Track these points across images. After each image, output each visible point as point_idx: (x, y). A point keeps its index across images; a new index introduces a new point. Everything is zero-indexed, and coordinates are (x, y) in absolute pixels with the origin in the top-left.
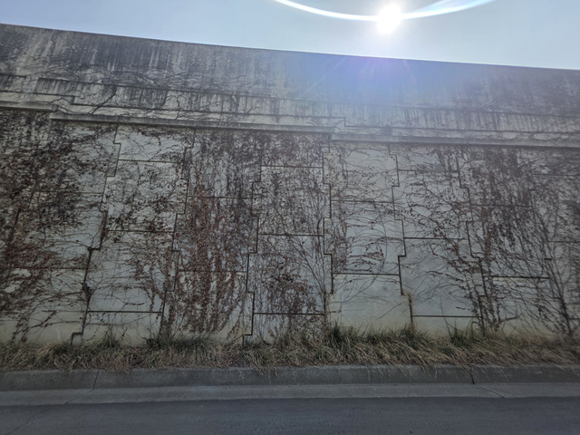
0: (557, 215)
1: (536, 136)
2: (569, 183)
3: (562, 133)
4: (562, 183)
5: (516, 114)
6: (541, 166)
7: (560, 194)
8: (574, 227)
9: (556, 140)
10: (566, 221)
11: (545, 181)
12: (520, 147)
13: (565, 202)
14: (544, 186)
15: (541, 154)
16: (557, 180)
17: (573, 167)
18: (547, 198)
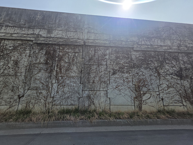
0: (7, 65)
1: (13, 35)
2: (19, 53)
3: (25, 34)
4: (16, 53)
5: (10, 26)
6: (10, 47)
7: (13, 57)
8: (12, 70)
9: (21, 36)
10: (10, 68)
11: (9, 52)
12: (5, 39)
13: (13, 60)
14: (7, 54)
15: (13, 42)
16: (14, 52)
17: (23, 47)
18: (6, 59)
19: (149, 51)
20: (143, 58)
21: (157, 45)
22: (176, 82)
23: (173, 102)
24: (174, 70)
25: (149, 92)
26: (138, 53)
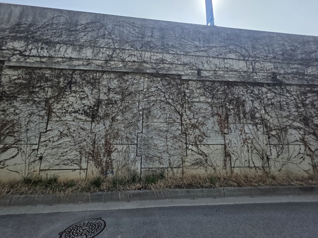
19: (41, 68)
20: (24, 82)
21: (62, 58)
22: (82, 126)
23: (63, 163)
24: (84, 104)
25: (17, 146)
26: (16, 73)
